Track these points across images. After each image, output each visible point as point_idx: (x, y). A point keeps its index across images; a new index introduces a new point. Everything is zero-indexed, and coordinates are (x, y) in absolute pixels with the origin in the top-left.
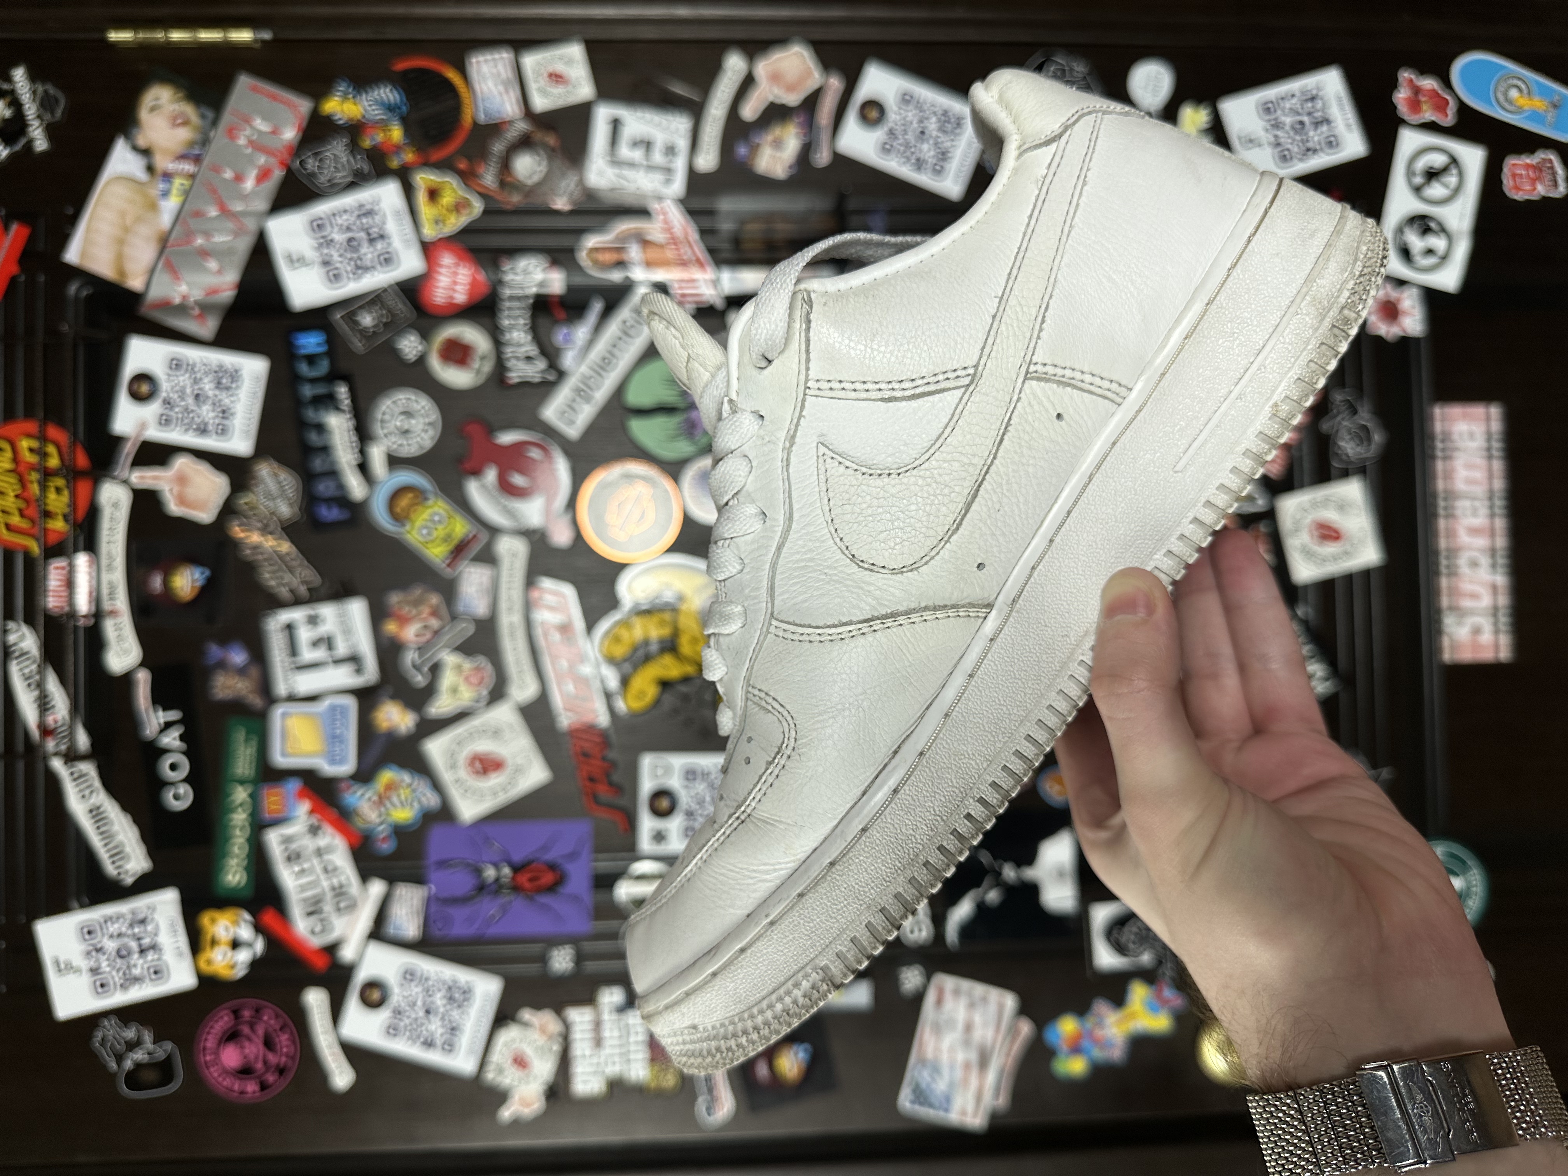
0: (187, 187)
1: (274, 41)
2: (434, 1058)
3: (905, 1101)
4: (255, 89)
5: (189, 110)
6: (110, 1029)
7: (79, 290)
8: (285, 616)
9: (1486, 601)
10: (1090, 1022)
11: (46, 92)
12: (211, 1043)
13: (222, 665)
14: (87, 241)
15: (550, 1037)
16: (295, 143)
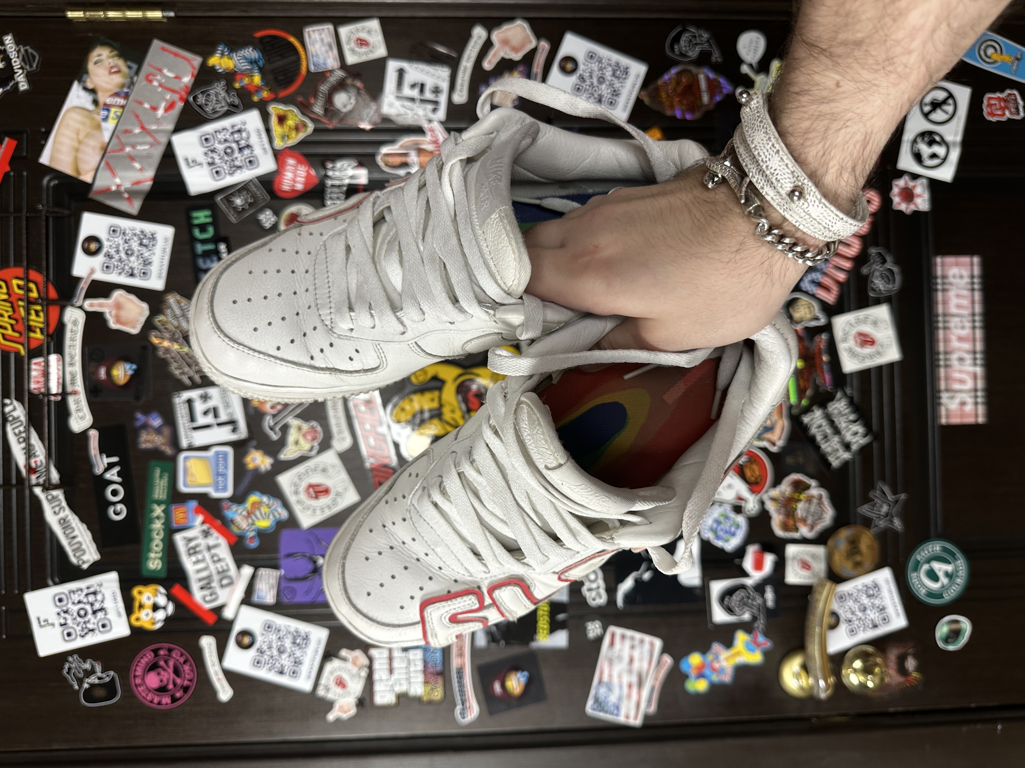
0: (119, 114)
1: (176, 17)
2: (285, 681)
3: (590, 708)
4: (163, 49)
5: (120, 63)
6: (74, 662)
7: (49, 181)
8: (186, 395)
9: (969, 385)
10: (710, 657)
11: (26, 51)
12: (139, 672)
13: (145, 426)
14: (54, 149)
15: (360, 668)
16: (190, 85)
